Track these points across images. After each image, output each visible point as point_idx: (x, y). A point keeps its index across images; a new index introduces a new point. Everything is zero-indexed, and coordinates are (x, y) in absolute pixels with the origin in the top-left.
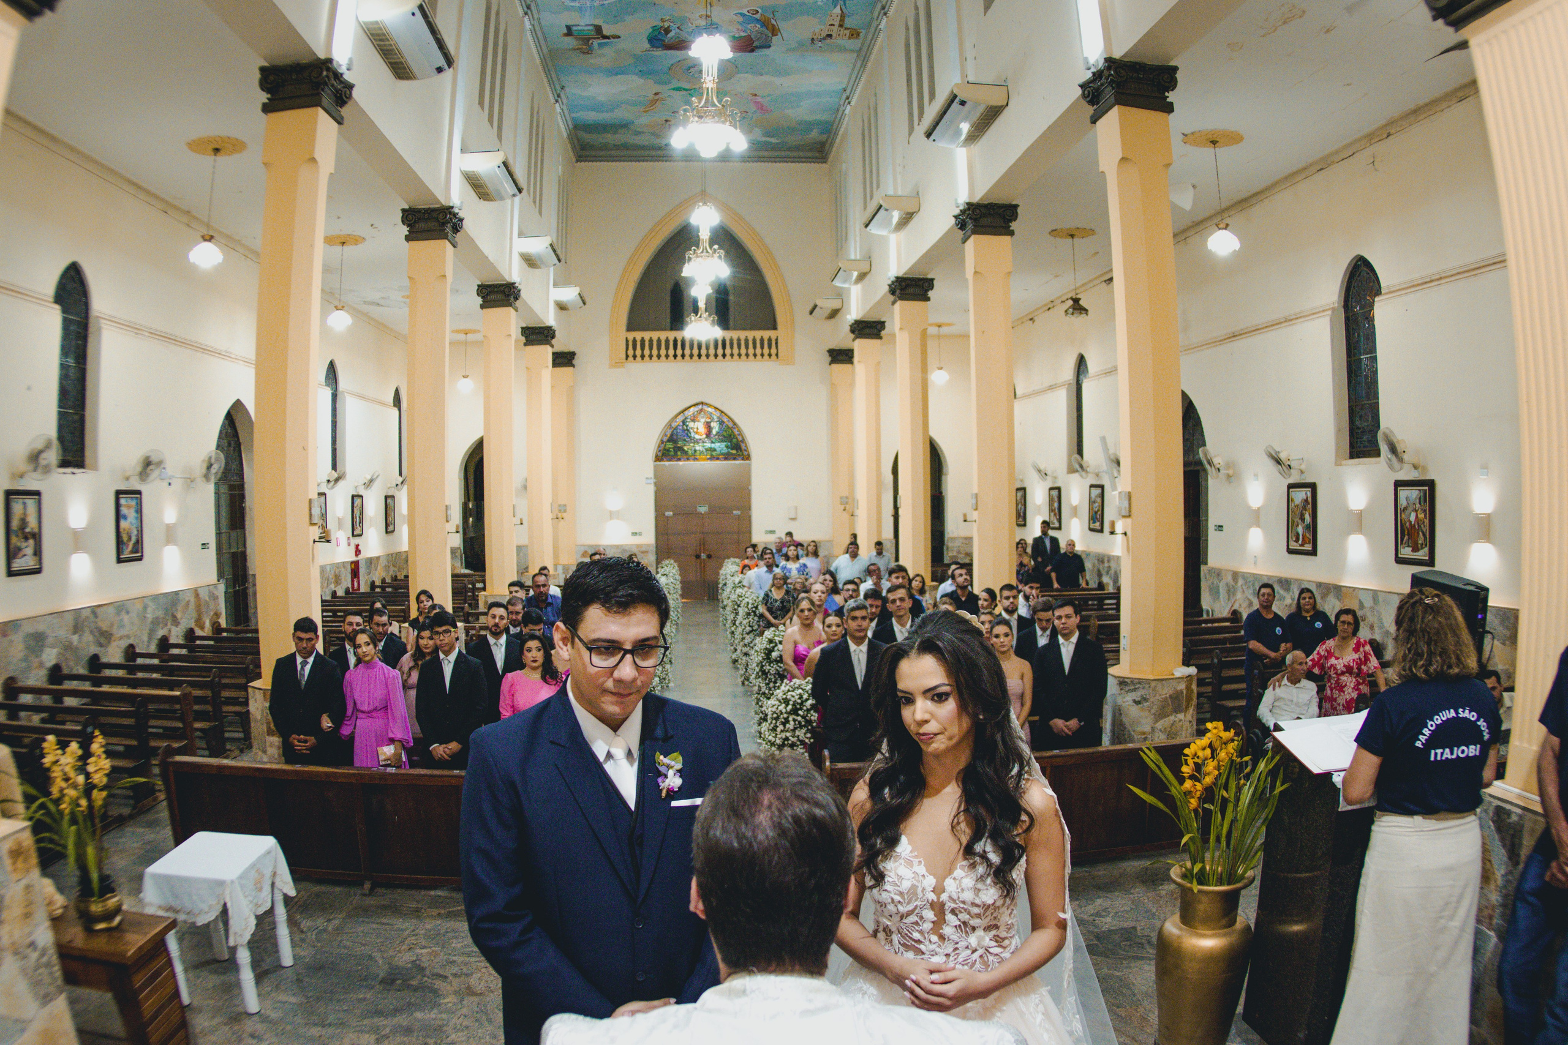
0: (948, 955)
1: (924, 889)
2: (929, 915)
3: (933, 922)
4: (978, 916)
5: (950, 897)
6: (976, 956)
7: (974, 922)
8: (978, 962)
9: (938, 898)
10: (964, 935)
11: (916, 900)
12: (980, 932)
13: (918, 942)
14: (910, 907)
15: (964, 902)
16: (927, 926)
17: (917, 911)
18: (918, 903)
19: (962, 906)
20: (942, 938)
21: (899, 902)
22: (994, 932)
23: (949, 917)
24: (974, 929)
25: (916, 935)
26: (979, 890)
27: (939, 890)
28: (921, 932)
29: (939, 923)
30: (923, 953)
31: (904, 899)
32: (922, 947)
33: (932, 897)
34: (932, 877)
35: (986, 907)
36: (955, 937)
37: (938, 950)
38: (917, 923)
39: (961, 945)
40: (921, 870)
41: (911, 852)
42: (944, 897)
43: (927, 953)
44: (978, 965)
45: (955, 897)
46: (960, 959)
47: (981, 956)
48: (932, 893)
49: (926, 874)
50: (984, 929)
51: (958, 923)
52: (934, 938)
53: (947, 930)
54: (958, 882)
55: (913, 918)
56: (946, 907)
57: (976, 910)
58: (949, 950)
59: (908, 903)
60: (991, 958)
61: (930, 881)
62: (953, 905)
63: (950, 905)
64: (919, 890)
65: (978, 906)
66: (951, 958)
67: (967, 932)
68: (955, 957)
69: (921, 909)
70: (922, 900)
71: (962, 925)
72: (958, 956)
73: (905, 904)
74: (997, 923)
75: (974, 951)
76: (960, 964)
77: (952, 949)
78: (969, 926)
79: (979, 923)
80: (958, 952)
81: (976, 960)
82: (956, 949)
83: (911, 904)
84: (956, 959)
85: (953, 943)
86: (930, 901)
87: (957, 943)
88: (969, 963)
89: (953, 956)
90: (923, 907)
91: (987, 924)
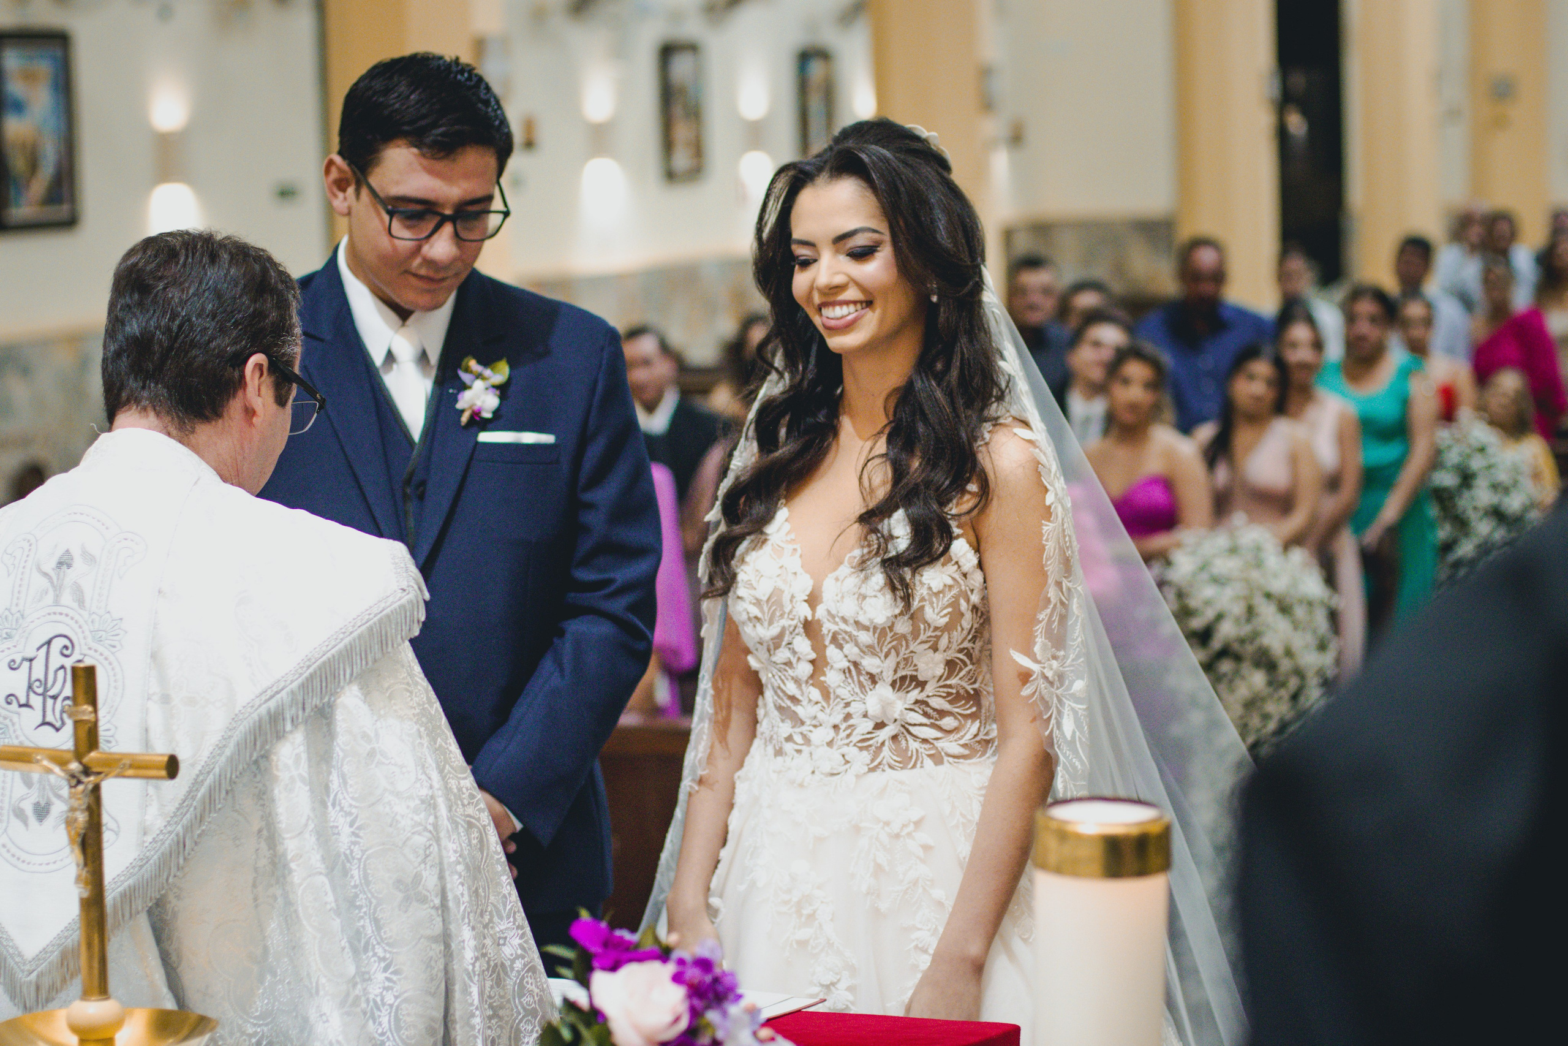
0: (836, 727)
1: (793, 597)
2: (803, 645)
3: (812, 662)
4: (870, 650)
5: (829, 612)
6: (885, 734)
7: (870, 664)
8: (886, 749)
9: (813, 615)
10: (857, 690)
11: (782, 616)
12: (884, 690)
13: (793, 699)
14: (774, 630)
15: (844, 620)
16: (804, 669)
17: (786, 639)
18: (785, 622)
19: (843, 626)
20: (826, 693)
21: (756, 617)
22: (915, 694)
23: (832, 652)
24: (873, 679)
25: (791, 688)
26: (864, 597)
27: (813, 600)
28: (797, 681)
29: (818, 664)
30: (803, 723)
31: (763, 612)
32: (799, 709)
33: (804, 611)
34: (808, 576)
35: (882, 632)
36: (844, 693)
37: (821, 716)
38: (789, 664)
39: (856, 708)
40: (794, 563)
41: (788, 533)
42: (821, 612)
43: (808, 722)
44: (886, 752)
45: (834, 612)
46: (855, 738)
47: (894, 738)
48: (806, 605)
49: (800, 570)
50: (893, 684)
51: (845, 664)
52: (815, 694)
53: (832, 678)
54: (839, 583)
55: (782, 655)
56: (825, 631)
57: (865, 638)
58: (837, 718)
59: (771, 623)
60: (914, 745)
61: (803, 585)
62: (834, 628)
63: (828, 627)
64: (786, 598)
65: (867, 629)
66: (843, 734)
67: (861, 686)
68: (848, 731)
69: (791, 633)
70: (791, 617)
71: (852, 668)
72: (853, 731)
73: (766, 624)
74: (914, 673)
75: (880, 726)
76: (855, 745)
77: (842, 716)
78: (864, 673)
79: (878, 667)
80: (851, 722)
81: (883, 744)
82: (848, 717)
83: (775, 625)
84: (848, 736)
85: (842, 705)
86: (802, 619)
87: (848, 705)
88: (870, 746)
89: (844, 731)
90: (794, 630)
91: (895, 671)
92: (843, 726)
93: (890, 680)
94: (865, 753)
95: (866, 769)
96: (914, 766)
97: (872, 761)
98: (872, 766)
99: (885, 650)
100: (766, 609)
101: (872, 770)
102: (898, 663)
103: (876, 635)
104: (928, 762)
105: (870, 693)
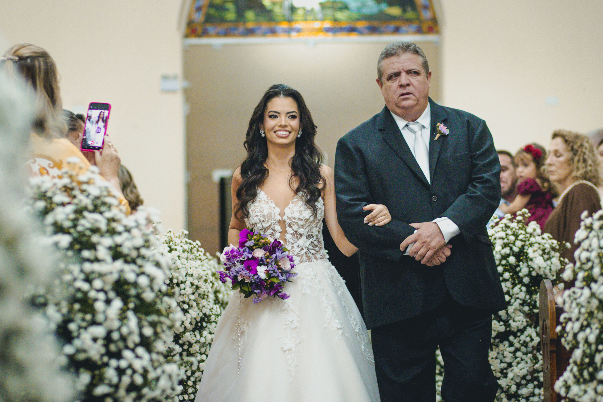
1: (275, 214)
2: (278, 228)
4: (301, 227)
5: (288, 217)
6: (303, 252)
7: (301, 231)
9: (282, 218)
10: (296, 239)
14: (269, 224)
15: (294, 219)
17: (272, 226)
18: (272, 221)
19: (294, 221)
23: (288, 229)
24: (301, 235)
26: (302, 211)
27: (282, 214)
29: (283, 233)
33: (279, 218)
34: (278, 208)
36: (292, 241)
40: (273, 205)
42: (285, 217)
44: (304, 257)
45: (291, 217)
47: (306, 253)
48: (279, 216)
49: (275, 207)
51: (292, 232)
52: (282, 242)
54: (291, 209)
56: (286, 223)
57: (301, 223)
61: (277, 210)
62: (290, 222)
63: (288, 221)
64: (273, 215)
65: (302, 220)
67: (297, 238)
68: (293, 252)
69: (274, 225)
70: (274, 220)
71: (294, 233)
72: (294, 251)
73: (266, 223)
74: (312, 233)
75: (302, 249)
76: (295, 255)
77: (291, 247)
78: (299, 234)
79: (303, 231)
80: (294, 249)
81: (303, 254)
82: (293, 247)
83: (269, 222)
84: (293, 253)
85: (291, 244)
86: (278, 220)
87: (293, 244)
88: (300, 255)
89: (292, 252)
90: (275, 224)
91: (308, 233)
92: (291, 250)
93: (306, 236)
94: (298, 257)
95: (299, 262)
96: (311, 261)
97: (301, 260)
98: (301, 261)
99: (306, 226)
100: (266, 218)
101: (301, 262)
102: (309, 230)
103: (305, 222)
104: (315, 260)
105: (299, 240)
